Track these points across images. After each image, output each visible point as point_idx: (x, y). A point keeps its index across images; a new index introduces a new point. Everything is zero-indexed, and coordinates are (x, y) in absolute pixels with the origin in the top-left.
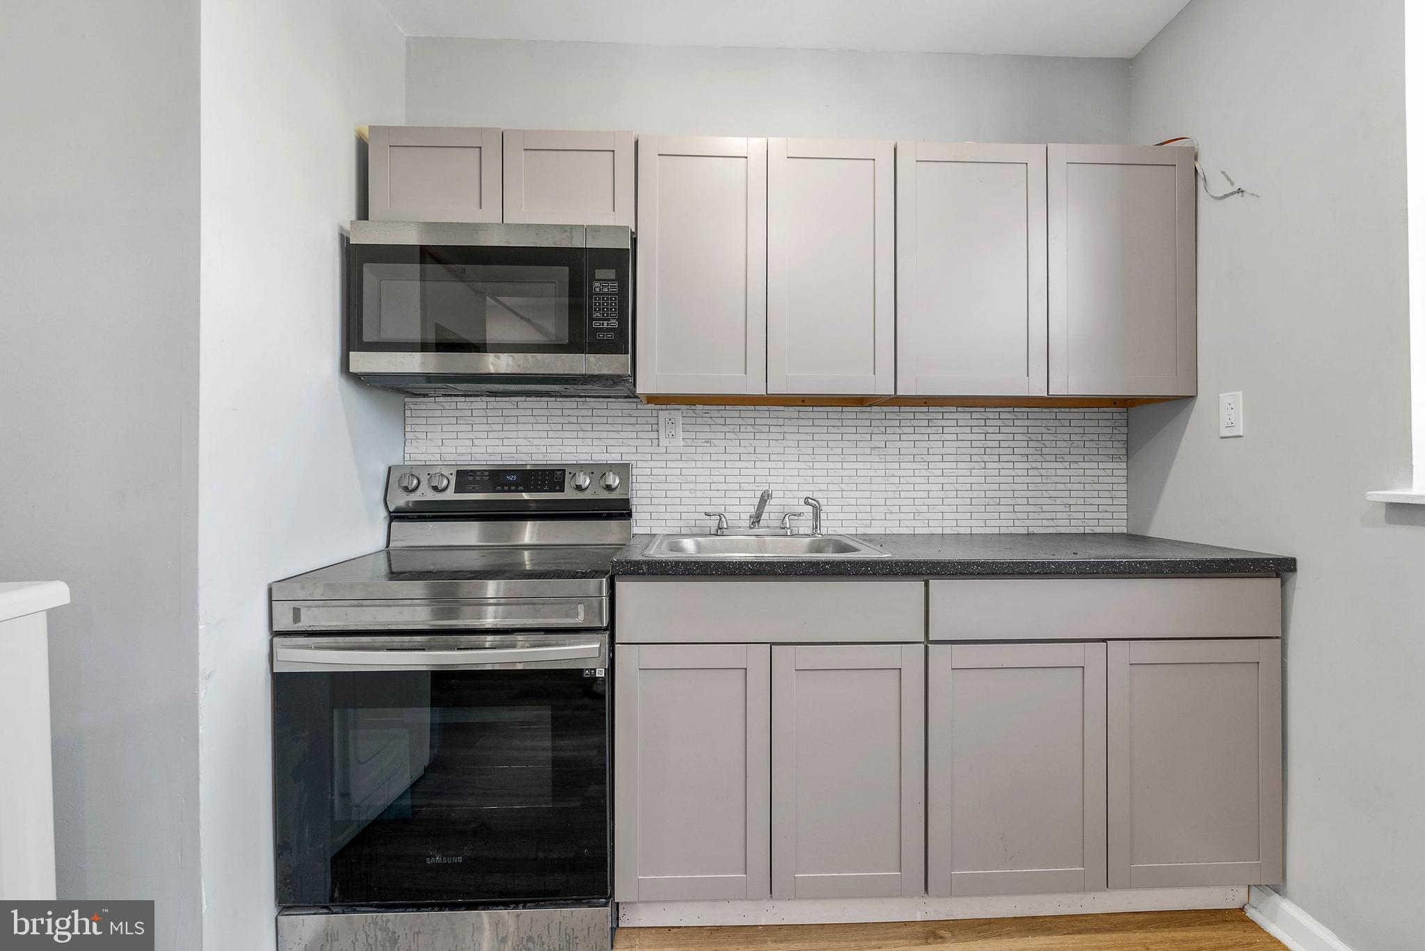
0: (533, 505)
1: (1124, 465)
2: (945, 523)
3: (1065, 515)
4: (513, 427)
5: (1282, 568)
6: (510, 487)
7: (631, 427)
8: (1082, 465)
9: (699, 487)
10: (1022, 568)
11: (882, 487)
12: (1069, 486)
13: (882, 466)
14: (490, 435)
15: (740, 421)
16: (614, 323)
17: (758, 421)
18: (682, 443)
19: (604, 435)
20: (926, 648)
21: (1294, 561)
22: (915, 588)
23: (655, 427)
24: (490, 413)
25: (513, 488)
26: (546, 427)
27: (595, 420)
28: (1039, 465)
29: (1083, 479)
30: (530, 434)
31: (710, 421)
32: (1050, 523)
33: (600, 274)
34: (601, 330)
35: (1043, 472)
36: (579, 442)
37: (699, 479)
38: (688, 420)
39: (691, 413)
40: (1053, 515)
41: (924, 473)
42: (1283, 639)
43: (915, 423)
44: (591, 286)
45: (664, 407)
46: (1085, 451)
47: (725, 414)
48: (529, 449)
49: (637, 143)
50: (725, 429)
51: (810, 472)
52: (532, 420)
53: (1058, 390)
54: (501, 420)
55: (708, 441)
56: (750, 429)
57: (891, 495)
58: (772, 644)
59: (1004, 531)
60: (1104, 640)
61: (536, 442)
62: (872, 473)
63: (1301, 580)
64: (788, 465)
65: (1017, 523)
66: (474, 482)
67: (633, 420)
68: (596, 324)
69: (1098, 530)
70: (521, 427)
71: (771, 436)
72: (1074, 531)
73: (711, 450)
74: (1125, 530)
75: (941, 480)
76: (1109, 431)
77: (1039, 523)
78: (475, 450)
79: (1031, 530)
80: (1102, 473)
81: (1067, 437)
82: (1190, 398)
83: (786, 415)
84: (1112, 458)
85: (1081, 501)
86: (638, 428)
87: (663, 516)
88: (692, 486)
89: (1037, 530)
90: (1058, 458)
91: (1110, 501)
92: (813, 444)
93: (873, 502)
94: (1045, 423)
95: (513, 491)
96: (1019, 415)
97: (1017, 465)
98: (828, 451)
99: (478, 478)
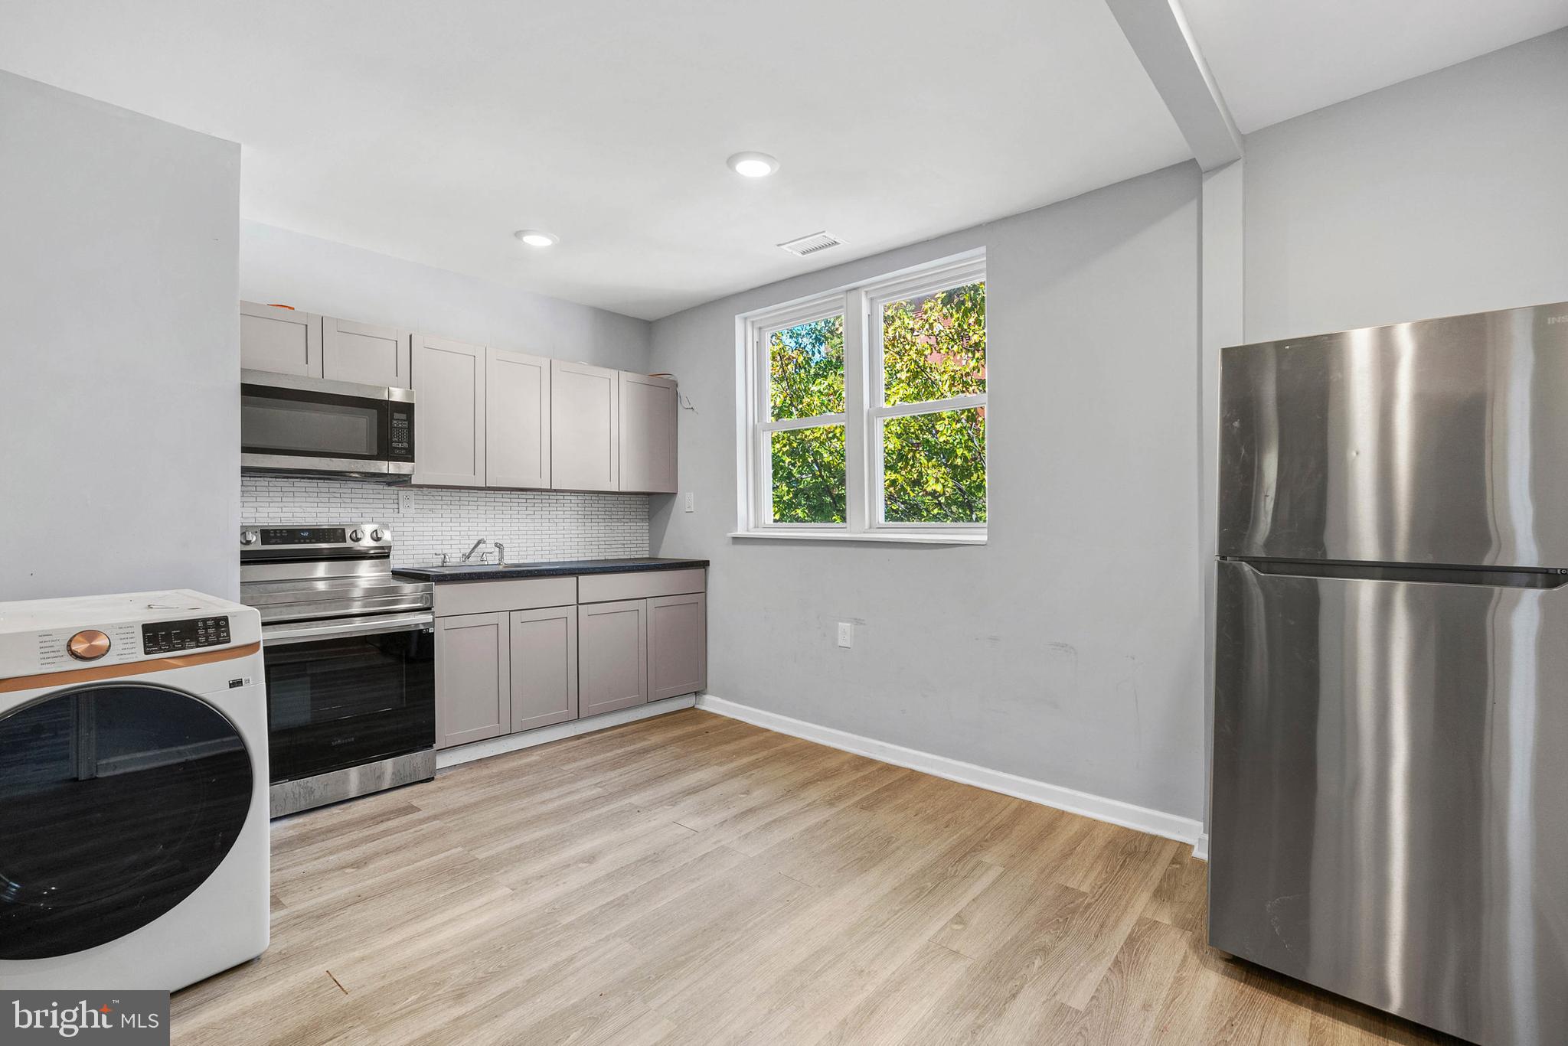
0: (325, 552)
1: (647, 524)
2: (566, 556)
3: (622, 550)
4: (291, 499)
5: (704, 564)
6: (305, 541)
7: (379, 501)
8: (630, 524)
9: (426, 538)
10: (615, 569)
11: (533, 537)
12: (624, 535)
13: (532, 525)
14: (271, 505)
15: (451, 498)
16: (406, 445)
17: (462, 499)
18: (414, 511)
19: (361, 506)
20: (577, 607)
21: (708, 561)
22: (571, 581)
23: (396, 501)
24: (271, 489)
25: (308, 541)
26: (317, 500)
27: (353, 496)
28: (610, 524)
29: (630, 531)
30: (304, 505)
31: (432, 498)
32: (615, 554)
33: (396, 416)
34: (399, 448)
35: (612, 528)
36: (340, 510)
37: (425, 533)
38: (418, 497)
39: (420, 493)
40: (616, 550)
41: (554, 528)
42: (705, 593)
43: (549, 501)
44: (391, 422)
45: (402, 489)
46: (631, 517)
47: (441, 494)
48: (302, 515)
49: (411, 336)
50: (441, 503)
51: (493, 529)
52: (305, 494)
53: (622, 489)
54: (281, 494)
55: (431, 510)
56: (457, 503)
57: (537, 541)
58: (510, 611)
59: (594, 559)
60: (645, 598)
61: (309, 510)
62: (527, 529)
63: (711, 568)
64: (479, 525)
65: (600, 554)
66: (275, 537)
67: (381, 496)
68: (394, 445)
69: (636, 556)
70: (297, 499)
71: (470, 507)
72: (626, 557)
73: (433, 515)
74: (648, 556)
75: (563, 532)
76: (641, 507)
77: (610, 554)
78: (258, 515)
79: (607, 558)
80: (638, 528)
81: (622, 510)
82: (676, 494)
83: (479, 495)
84: (643, 520)
85: (629, 542)
86: (384, 501)
87: (401, 557)
88: (421, 538)
89: (610, 558)
90: (619, 520)
91: (641, 542)
92: (494, 512)
93: (528, 545)
94: (612, 502)
95: (308, 543)
96: (601, 498)
97: (600, 524)
98: (503, 516)
99: (278, 535)
